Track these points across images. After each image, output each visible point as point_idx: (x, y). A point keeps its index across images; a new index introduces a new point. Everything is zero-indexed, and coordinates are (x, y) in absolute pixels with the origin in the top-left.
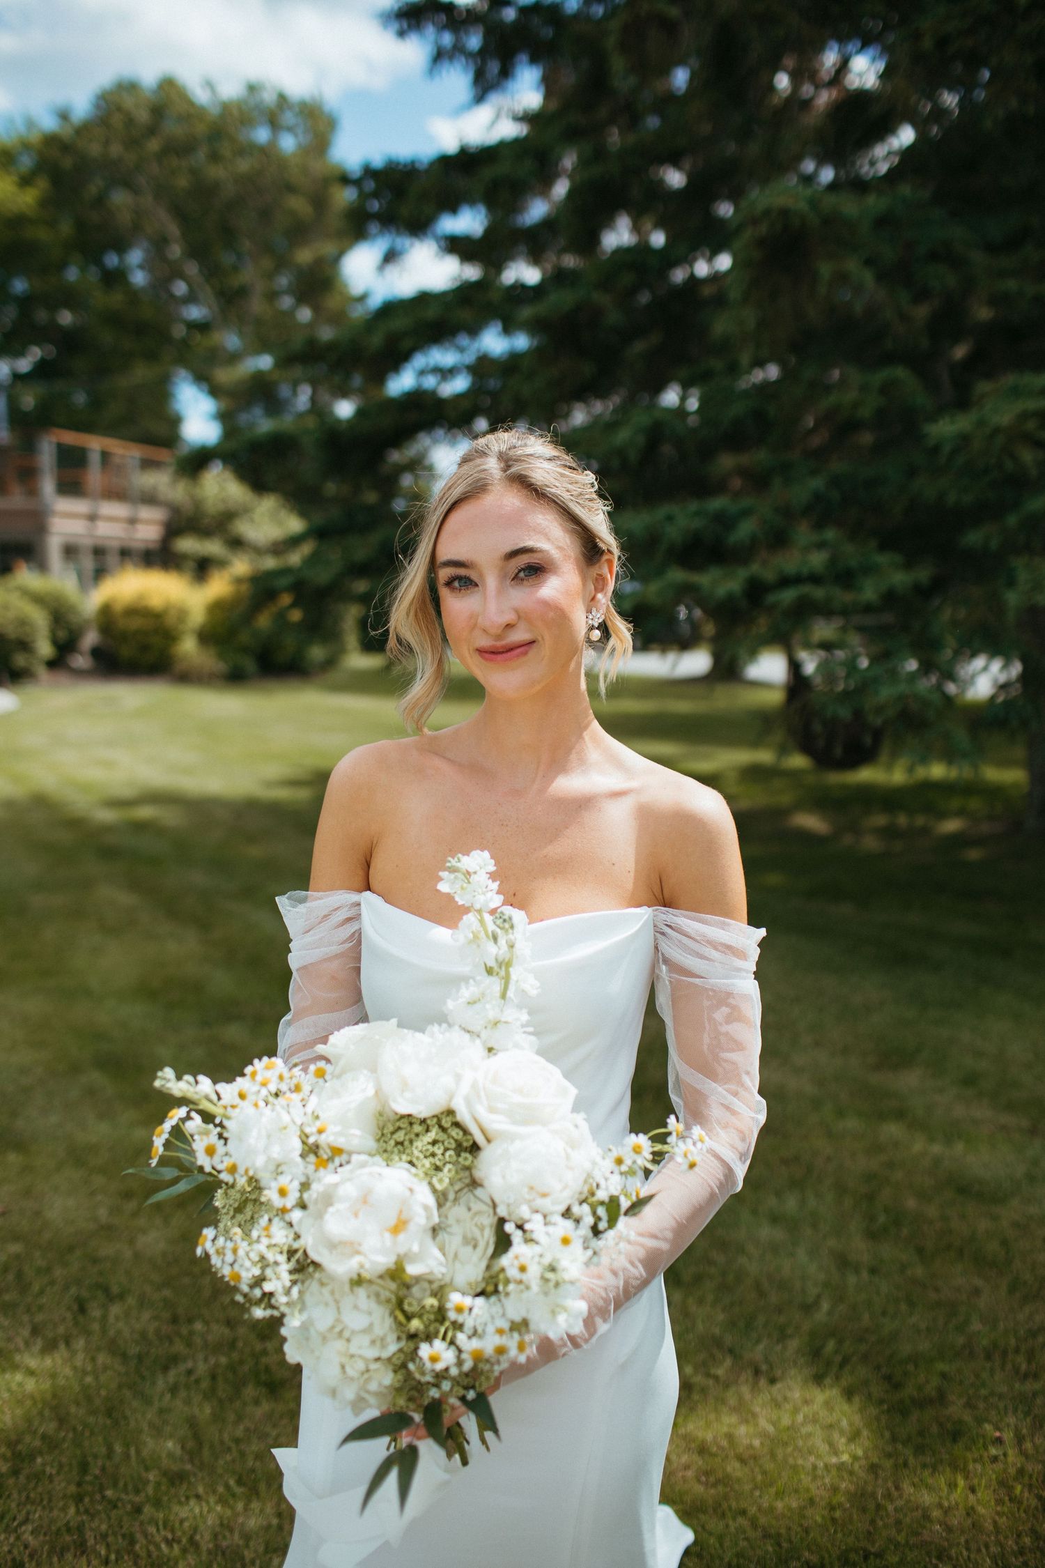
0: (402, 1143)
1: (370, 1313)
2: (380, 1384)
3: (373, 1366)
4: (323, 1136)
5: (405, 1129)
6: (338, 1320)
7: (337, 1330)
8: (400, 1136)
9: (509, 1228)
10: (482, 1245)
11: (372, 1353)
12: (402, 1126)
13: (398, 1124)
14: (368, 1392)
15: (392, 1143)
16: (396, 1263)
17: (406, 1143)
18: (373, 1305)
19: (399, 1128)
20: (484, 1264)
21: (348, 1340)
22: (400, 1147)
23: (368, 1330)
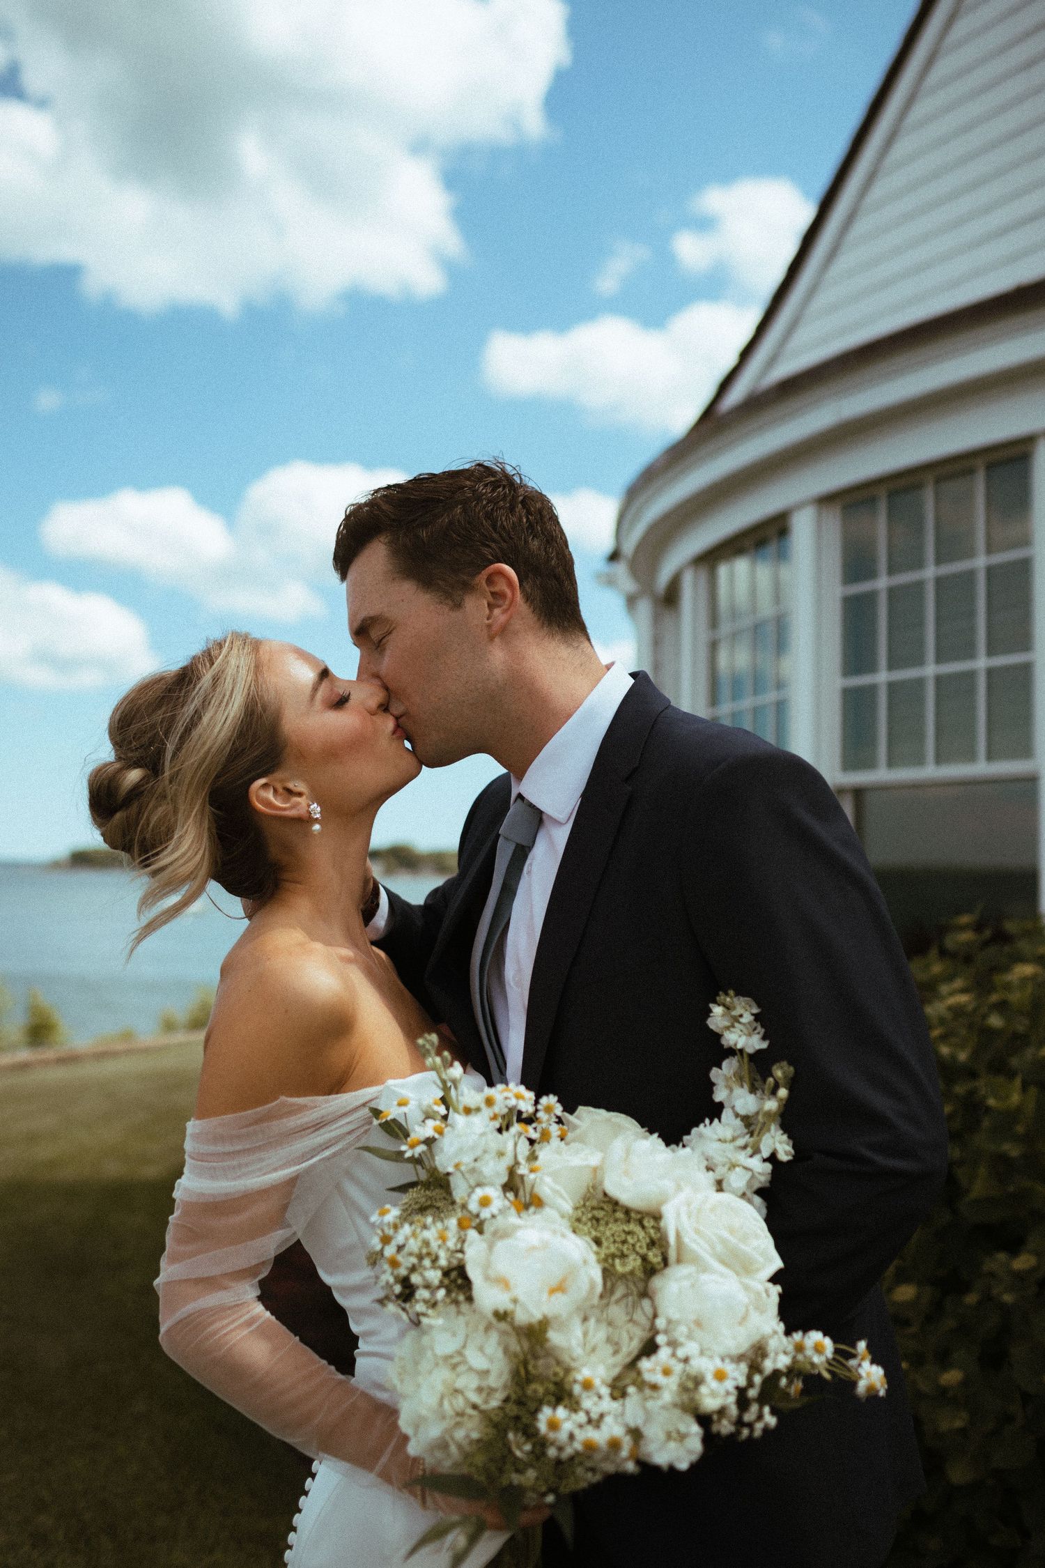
0: (598, 1220)
1: (491, 1361)
2: (467, 1436)
3: (470, 1411)
4: (532, 1176)
5: (607, 1211)
6: (460, 1353)
7: (455, 1360)
8: (600, 1214)
9: (661, 1339)
10: (625, 1350)
11: (475, 1398)
12: (605, 1207)
13: (602, 1205)
14: (453, 1439)
15: (590, 1215)
16: (540, 1322)
17: (602, 1222)
18: (500, 1354)
19: (602, 1209)
20: (617, 1371)
21: (458, 1375)
22: (594, 1222)
23: (485, 1373)
